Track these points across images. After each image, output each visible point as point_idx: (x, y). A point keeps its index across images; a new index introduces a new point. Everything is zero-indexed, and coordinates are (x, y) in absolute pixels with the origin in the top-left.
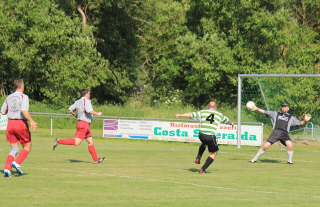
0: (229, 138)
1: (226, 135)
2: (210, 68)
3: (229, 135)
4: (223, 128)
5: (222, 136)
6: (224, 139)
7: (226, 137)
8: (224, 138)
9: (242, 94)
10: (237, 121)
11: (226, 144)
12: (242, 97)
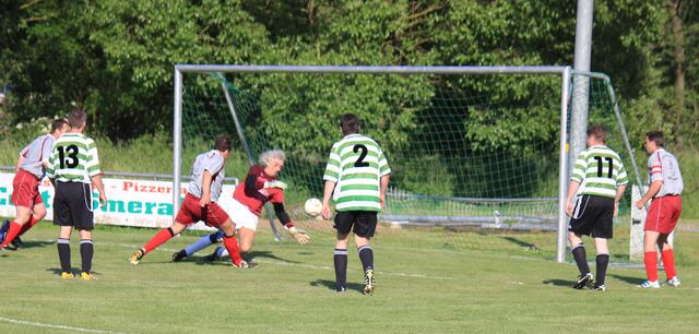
0: (160, 212)
1: (155, 205)
2: (145, 56)
3: (161, 205)
4: (148, 189)
5: (144, 208)
6: (149, 215)
7: (155, 210)
8: (149, 211)
9: (183, 111)
10: (172, 172)
11: (154, 226)
12: (184, 117)
